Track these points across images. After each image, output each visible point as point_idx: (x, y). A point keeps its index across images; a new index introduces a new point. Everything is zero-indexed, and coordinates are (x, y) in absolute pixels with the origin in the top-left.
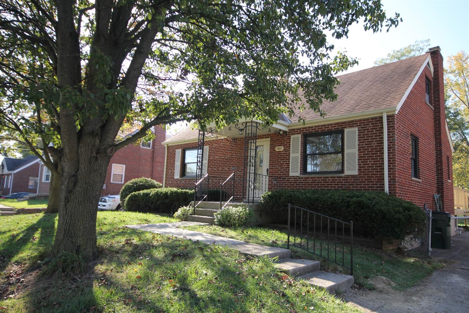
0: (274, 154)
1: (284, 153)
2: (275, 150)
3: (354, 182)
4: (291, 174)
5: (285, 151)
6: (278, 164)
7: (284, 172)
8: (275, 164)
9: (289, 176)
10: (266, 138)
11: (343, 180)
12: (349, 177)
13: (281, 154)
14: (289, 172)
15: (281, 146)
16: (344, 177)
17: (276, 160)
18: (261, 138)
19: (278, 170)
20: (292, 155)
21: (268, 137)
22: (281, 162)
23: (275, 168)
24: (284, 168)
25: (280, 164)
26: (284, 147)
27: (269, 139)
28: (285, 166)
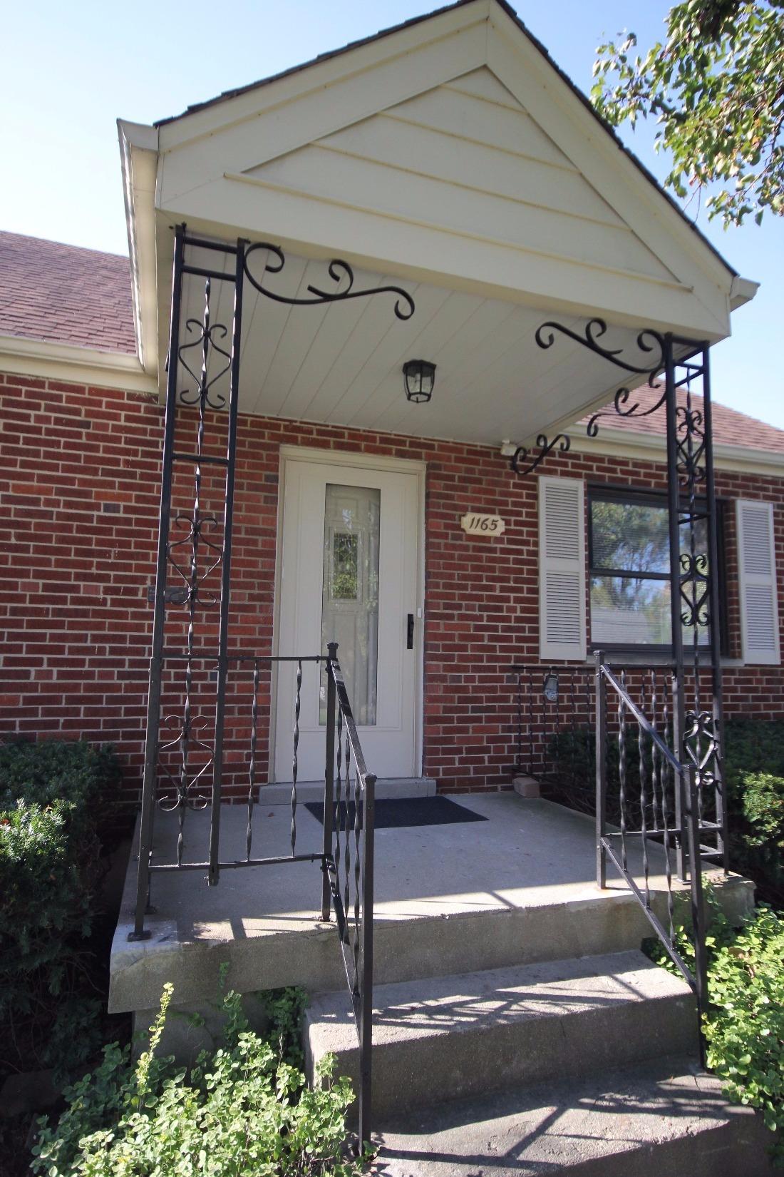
0: (454, 547)
1: (503, 551)
2: (459, 527)
3: (770, 690)
4: (548, 651)
5: (511, 541)
6: (479, 598)
7: (509, 639)
8: (463, 597)
9: (536, 660)
10: (402, 454)
11: (737, 681)
12: (753, 673)
13: (493, 550)
14: (536, 640)
15: (492, 512)
16: (742, 672)
17: (465, 577)
18: (371, 450)
19: (477, 628)
20: (546, 564)
21: (416, 456)
22: (491, 588)
23: (462, 617)
24: (507, 619)
25: (490, 598)
26: (507, 523)
27: (419, 466)
28: (513, 610)
